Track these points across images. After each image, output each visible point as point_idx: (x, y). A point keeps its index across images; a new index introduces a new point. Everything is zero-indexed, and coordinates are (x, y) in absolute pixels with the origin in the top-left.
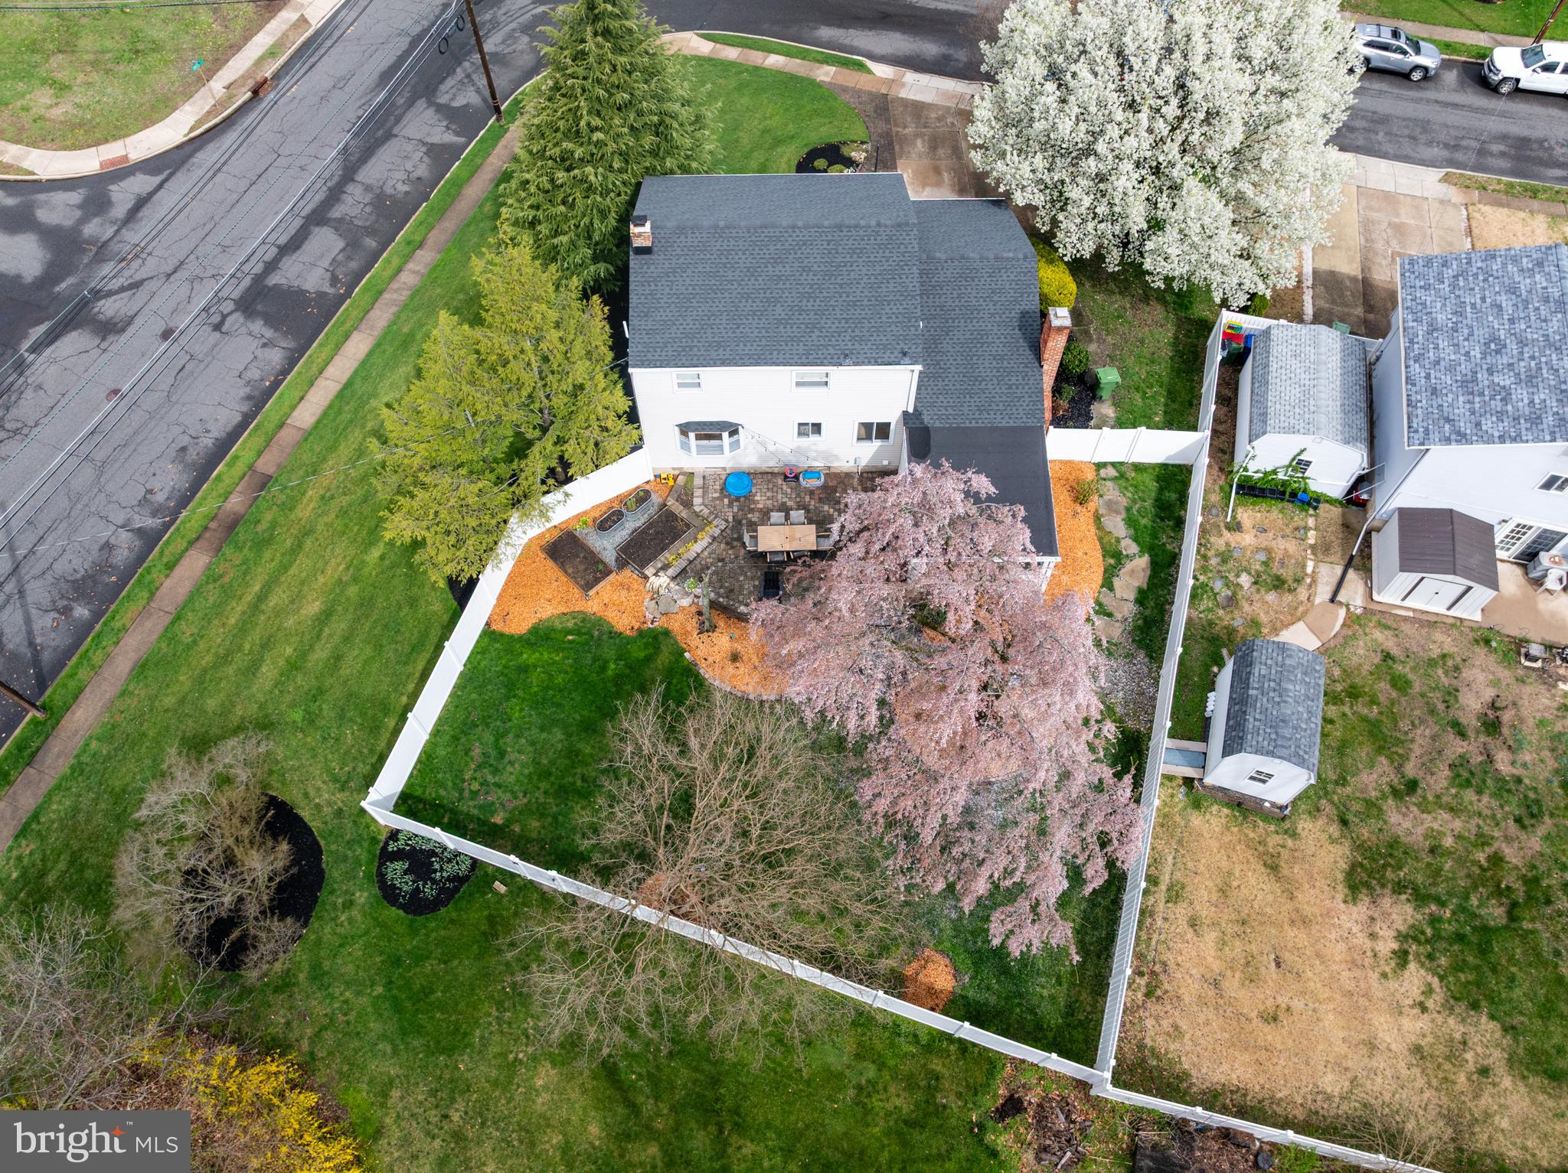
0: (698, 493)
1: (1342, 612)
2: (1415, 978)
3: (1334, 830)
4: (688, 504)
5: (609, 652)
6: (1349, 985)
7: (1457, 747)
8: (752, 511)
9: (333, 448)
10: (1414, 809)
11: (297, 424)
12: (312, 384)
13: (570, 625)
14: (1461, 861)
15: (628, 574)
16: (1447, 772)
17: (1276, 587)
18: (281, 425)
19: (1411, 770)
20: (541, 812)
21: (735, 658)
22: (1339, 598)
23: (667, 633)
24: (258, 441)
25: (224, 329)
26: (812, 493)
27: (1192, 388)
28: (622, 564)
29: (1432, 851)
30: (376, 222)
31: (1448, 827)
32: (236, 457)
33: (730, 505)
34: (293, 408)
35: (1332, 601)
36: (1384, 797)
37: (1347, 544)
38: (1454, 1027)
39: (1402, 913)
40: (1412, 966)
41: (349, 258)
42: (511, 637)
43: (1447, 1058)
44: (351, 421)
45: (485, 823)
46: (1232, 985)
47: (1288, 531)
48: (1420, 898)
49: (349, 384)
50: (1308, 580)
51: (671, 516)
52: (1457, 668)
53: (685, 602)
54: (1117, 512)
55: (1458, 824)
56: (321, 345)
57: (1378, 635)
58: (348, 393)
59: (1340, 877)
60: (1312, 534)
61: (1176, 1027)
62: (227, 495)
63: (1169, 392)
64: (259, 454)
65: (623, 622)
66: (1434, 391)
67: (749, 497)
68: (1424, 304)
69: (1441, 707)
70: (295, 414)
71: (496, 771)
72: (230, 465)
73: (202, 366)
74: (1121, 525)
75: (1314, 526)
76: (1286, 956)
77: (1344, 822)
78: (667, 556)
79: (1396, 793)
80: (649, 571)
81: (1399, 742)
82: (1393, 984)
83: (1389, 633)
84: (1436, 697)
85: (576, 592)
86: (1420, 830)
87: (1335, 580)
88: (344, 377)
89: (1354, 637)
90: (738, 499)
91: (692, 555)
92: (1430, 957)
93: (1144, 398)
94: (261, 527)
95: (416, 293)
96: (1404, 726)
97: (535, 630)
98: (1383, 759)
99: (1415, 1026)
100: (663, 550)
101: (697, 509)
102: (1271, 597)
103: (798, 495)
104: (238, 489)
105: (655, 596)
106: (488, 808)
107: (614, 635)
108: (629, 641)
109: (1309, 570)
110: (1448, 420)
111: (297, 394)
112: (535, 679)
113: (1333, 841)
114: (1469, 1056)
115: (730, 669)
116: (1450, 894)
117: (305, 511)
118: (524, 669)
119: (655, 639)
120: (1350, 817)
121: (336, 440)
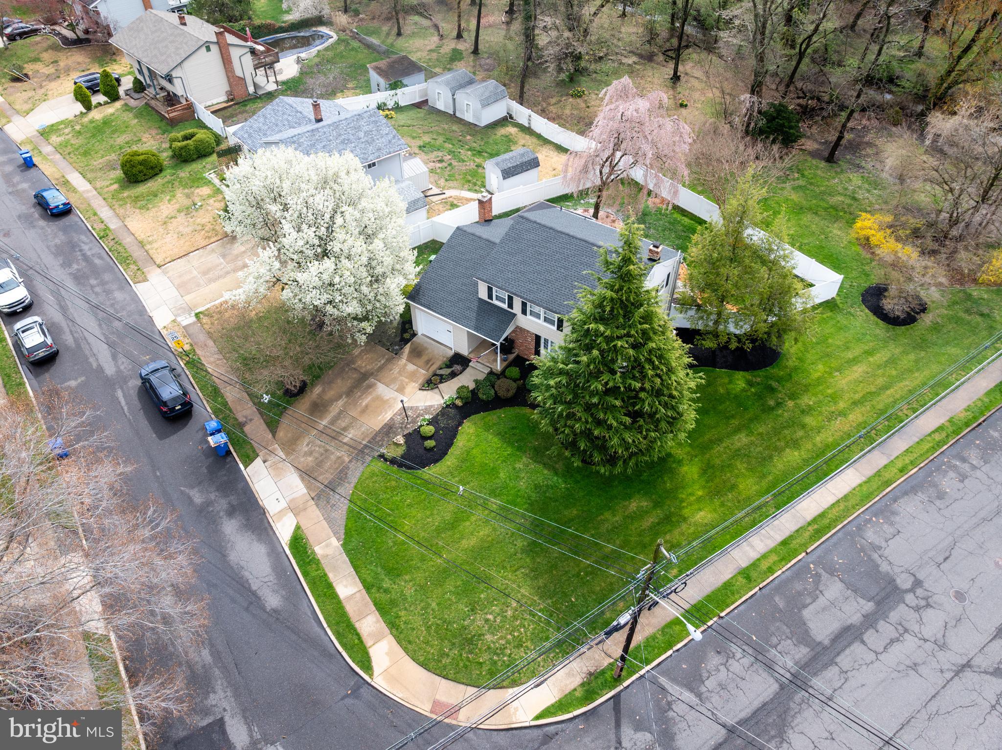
12: (846, 496)
18: (870, 478)
34: (860, 486)
35: (444, 194)
41: (800, 594)
64: (885, 467)
70: (859, 481)
89: (450, 187)
111: (856, 494)
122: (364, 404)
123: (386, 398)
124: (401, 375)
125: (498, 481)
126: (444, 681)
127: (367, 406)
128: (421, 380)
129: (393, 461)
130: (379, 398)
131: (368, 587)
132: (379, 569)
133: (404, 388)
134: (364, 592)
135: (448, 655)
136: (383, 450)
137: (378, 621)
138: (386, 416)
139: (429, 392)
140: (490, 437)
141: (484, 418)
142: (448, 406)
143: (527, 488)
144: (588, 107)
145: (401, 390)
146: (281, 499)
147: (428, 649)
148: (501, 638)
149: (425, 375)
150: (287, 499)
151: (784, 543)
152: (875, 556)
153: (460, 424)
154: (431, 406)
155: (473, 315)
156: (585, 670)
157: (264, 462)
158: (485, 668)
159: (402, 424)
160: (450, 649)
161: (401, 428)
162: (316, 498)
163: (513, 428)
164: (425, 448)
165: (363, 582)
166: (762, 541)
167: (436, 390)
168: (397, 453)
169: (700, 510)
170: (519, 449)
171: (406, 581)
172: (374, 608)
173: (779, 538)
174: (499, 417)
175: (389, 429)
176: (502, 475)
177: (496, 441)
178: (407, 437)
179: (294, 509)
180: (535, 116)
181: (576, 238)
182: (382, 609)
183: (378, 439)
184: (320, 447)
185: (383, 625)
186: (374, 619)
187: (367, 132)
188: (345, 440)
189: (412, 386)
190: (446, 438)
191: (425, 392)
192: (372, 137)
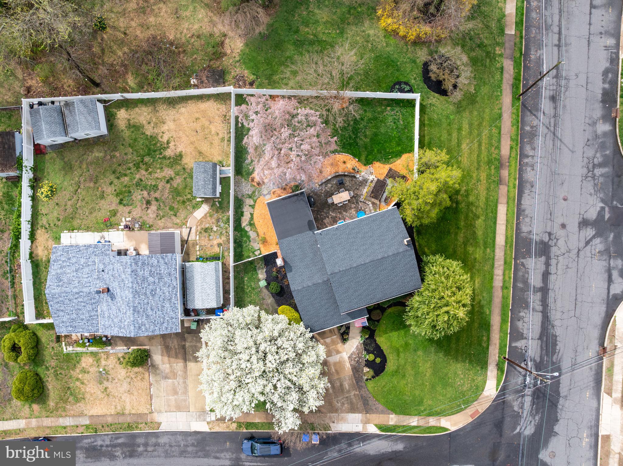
0: (372, 208)
1: (188, 225)
2: (165, 139)
3: (186, 166)
4: (373, 204)
5: (379, 156)
6: (181, 132)
7: (157, 195)
8: (355, 208)
9: (487, 199)
10: (167, 176)
11: (503, 205)
12: (507, 221)
13: (391, 160)
14: (155, 167)
15: (382, 178)
16: (159, 187)
17: (206, 229)
18: (508, 203)
19: (168, 186)
20: (379, 113)
21: (344, 162)
22: (189, 229)
23: (365, 165)
24: (511, 195)
25: (547, 234)
26: (340, 219)
27: (237, 295)
28: (384, 180)
29: (162, 168)
30: (523, 295)
31: (159, 174)
32: (514, 188)
33: (361, 207)
34: (507, 210)
35: (191, 228)
36: (175, 177)
37: (188, 248)
38: (156, 131)
39: (169, 153)
40: (166, 141)
41: (523, 276)
42: (406, 153)
43: (157, 123)
44: (486, 210)
45: (391, 107)
46: (207, 123)
47: (204, 248)
48: (165, 158)
49: (495, 223)
50: (198, 233)
51: (376, 197)
52: (157, 216)
53: (363, 174)
54: (253, 239)
55: (156, 175)
56: (512, 236)
57: (178, 221)
58: (494, 220)
59: (184, 157)
60: (198, 249)
61: (218, 110)
62: (509, 174)
63: (244, 291)
64: (508, 191)
65: (377, 164)
66: (170, 274)
67: (357, 212)
68: (173, 311)
69: (161, 204)
70: (506, 209)
71: (394, 119)
72: (514, 185)
73: (545, 218)
74: (251, 235)
75: (197, 252)
76: (195, 133)
77: (184, 169)
78: (373, 185)
79: (172, 179)
80: (376, 179)
81: (172, 192)
82: (171, 135)
83: (175, 222)
84: (162, 207)
85: (393, 168)
86: (165, 172)
87: (191, 235)
88: (498, 227)
89: (185, 219)
90: (360, 210)
91: (366, 187)
92: (161, 145)
93: (251, 286)
94: (493, 167)
95: (493, 266)
96: (171, 196)
97: (400, 156)
98: (175, 186)
99: (165, 128)
100: (374, 187)
101: (370, 203)
102: (207, 226)
103: (343, 217)
104: (507, 178)
105: (372, 174)
106: (393, 110)
107: (379, 161)
108: (374, 160)
109: (198, 236)
110: (166, 263)
111: (509, 215)
112: (394, 144)
113: (186, 164)
114: (152, 125)
115: (345, 160)
116: (157, 160)
117: (483, 176)
118: (399, 145)
119: (368, 162)
120: (182, 170)
121: (487, 201)
122: (334, 371)
123: (338, 360)
124: (330, 347)
125: (412, 345)
126: (467, 409)
127: (336, 370)
128: (339, 341)
129: (373, 377)
130: (335, 364)
131: (419, 414)
132: (415, 408)
133: (338, 350)
134: (419, 417)
136: (365, 378)
137: (433, 418)
138: (348, 365)
139: (349, 342)
140: (391, 334)
141: (379, 330)
142: (364, 341)
144: (125, 33)
145: (338, 352)
146: (357, 425)
148: (468, 384)
149: (337, 337)
150: (360, 422)
151: (505, 263)
152: (530, 236)
153: (375, 341)
154: (357, 346)
156: (494, 366)
157: (334, 422)
159: (357, 362)
161: (360, 364)
162: (367, 412)
163: (393, 322)
164: (379, 363)
165: (416, 415)
166: (499, 270)
167: (350, 339)
168: (372, 373)
171: (426, 402)
172: (428, 417)
173: (502, 262)
174: (384, 324)
175: (356, 370)
176: (411, 342)
177: (394, 334)
178: (367, 365)
179: (366, 422)
180: (126, 94)
182: (430, 415)
183: (357, 376)
184: (343, 399)
185: (435, 417)
187: (151, 274)
188: (347, 388)
189: (340, 346)
190: (379, 352)
191: (347, 343)
192: (157, 273)
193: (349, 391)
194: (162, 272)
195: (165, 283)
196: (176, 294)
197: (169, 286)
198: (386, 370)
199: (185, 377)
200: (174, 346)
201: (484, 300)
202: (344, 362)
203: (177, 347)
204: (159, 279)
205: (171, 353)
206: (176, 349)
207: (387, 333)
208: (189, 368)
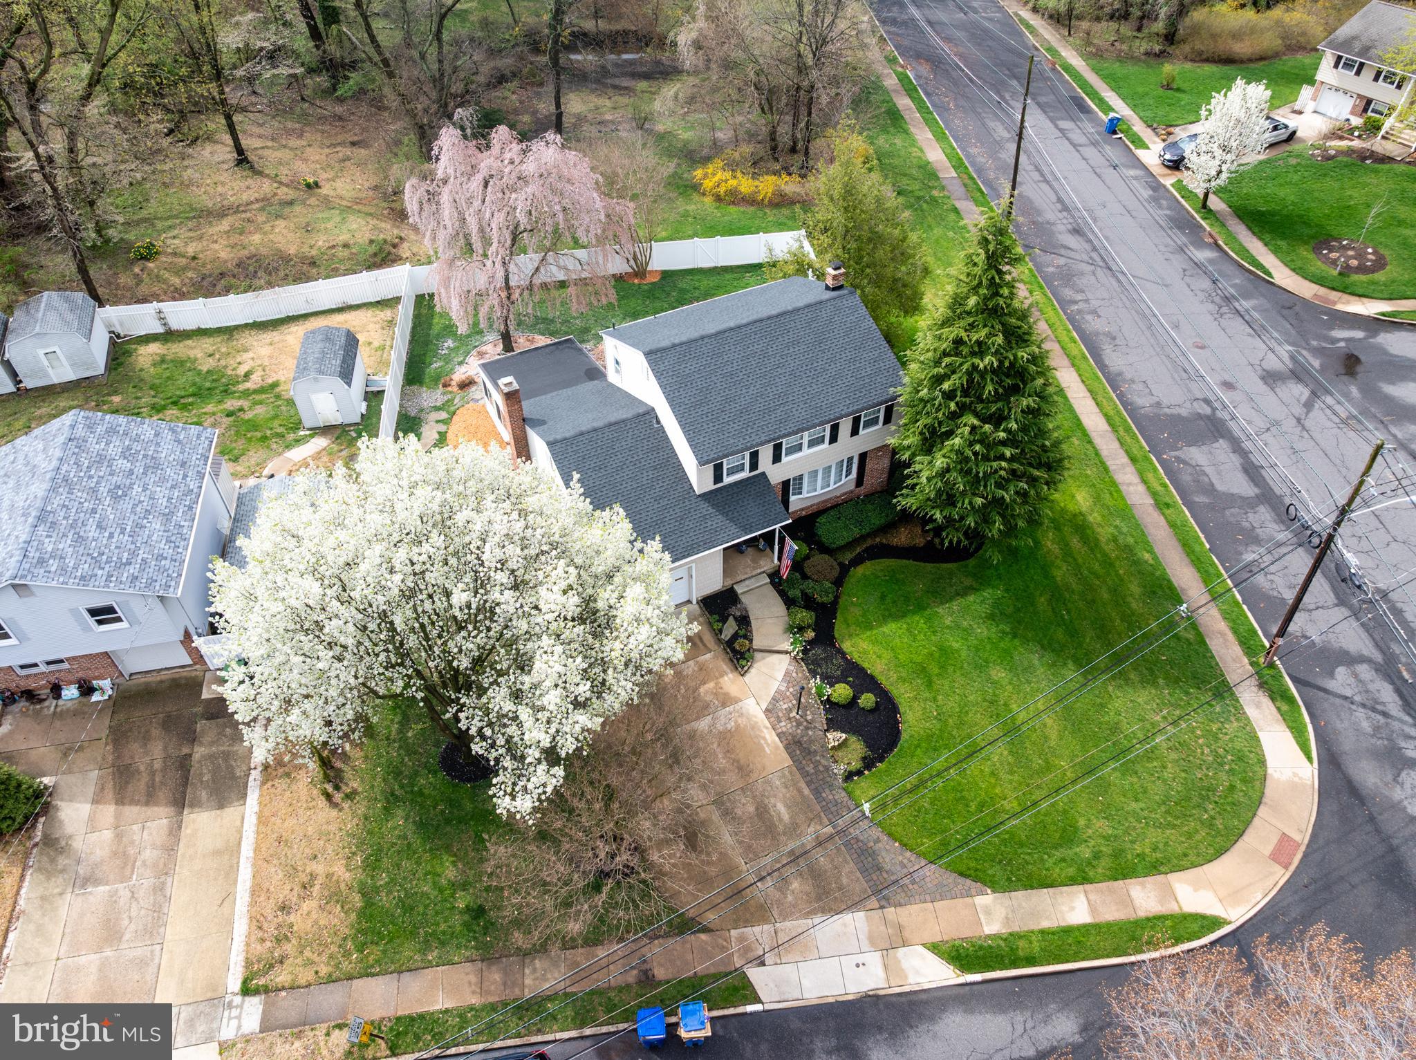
1: (265, 472)
2: (241, 371)
3: (283, 393)
6: (282, 356)
10: (230, 408)
11: (1065, 371)
14: (205, 404)
18: (1074, 366)
24: (1074, 353)
25: (1201, 402)
29: (221, 402)
30: (1224, 517)
31: (211, 409)
32: (1074, 342)
34: (1081, 376)
35: (272, 476)
36: (250, 407)
38: (223, 363)
39: (245, 386)
40: (242, 374)
41: (1197, 480)
43: (229, 353)
48: (233, 392)
55: (203, 411)
57: (240, 468)
59: (282, 384)
61: (376, 317)
64: (1064, 349)
73: (1177, 378)
77: (278, 396)
79: (241, 410)
82: (257, 364)
86: (228, 404)
89: (259, 463)
92: (231, 380)
96: (231, 433)
98: (247, 418)
99: (246, 356)
111: (1089, 382)
113: (285, 390)
114: (218, 357)
120: (272, 398)
122: (724, 761)
123: (731, 725)
124: (695, 688)
125: (964, 654)
126: (1245, 837)
127: (732, 761)
128: (725, 666)
129: (868, 763)
130: (724, 736)
131: (1081, 879)
132: (1057, 854)
133: (726, 694)
134: (1088, 887)
135: (1213, 818)
136: (840, 769)
137: (1143, 885)
138: (770, 738)
139: (755, 665)
140: (885, 629)
141: (846, 621)
142: (805, 651)
143: (989, 630)
144: (194, 258)
145: (728, 700)
146: (860, 959)
147: (1198, 837)
149: (715, 657)
150: (866, 946)
151: (1133, 460)
152: (1167, 411)
153: (843, 654)
154: (787, 674)
155: (718, 520)
156: (1255, 689)
157: (761, 964)
158: (1238, 785)
159: (799, 724)
160: (1206, 811)
161: (807, 728)
162: (885, 901)
163: (883, 597)
164: (872, 711)
165: (1072, 881)
166: (1125, 474)
167: (758, 655)
168: (857, 750)
169: (1073, 497)
170: (921, 608)
171: (1088, 827)
172: (1121, 882)
173: (1126, 460)
174: (853, 605)
175: (797, 746)
176: (956, 645)
177: (896, 627)
178: (832, 725)
179: (894, 941)
180: (169, 308)
181: (744, 326)
182: (1123, 870)
183: (810, 769)
185: (1149, 879)
186: (1138, 888)
187: (126, 454)
188: (786, 817)
189: (730, 682)
190: (862, 679)
191: (753, 671)
192: (145, 456)
193: (793, 830)
194: (163, 455)
195: (163, 479)
196: (190, 508)
197: (173, 487)
198: (904, 736)
199: (165, 870)
200: (151, 765)
201: (1121, 533)
202: (754, 727)
203: (158, 765)
204: (146, 467)
205: (130, 788)
206: (152, 773)
207: (871, 628)
208: (186, 831)
